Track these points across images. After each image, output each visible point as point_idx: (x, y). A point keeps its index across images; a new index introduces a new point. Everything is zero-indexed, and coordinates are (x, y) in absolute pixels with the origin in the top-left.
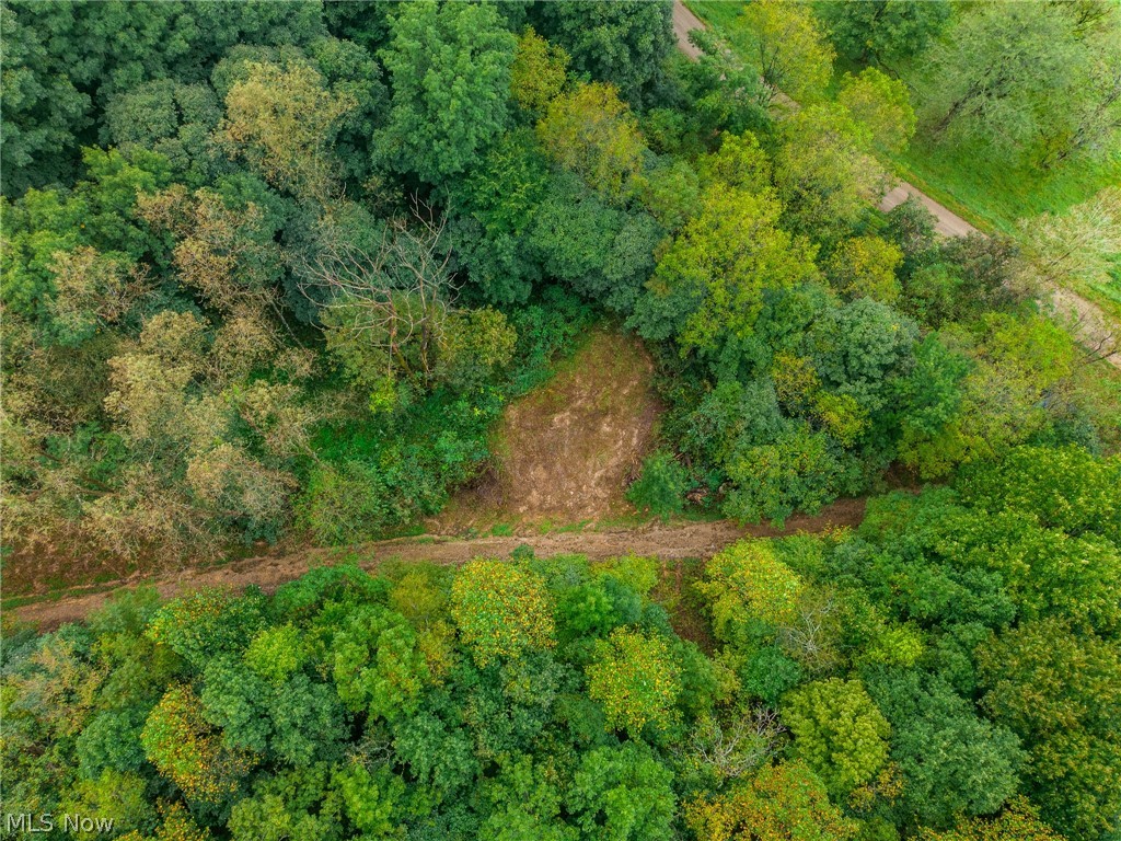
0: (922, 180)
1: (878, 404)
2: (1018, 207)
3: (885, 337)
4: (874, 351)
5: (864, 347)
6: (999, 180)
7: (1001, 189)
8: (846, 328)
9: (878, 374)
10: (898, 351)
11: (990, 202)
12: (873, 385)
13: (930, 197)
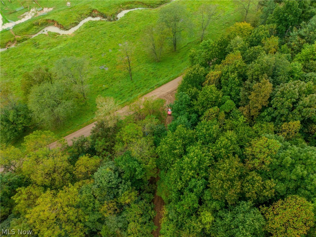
0: (70, 131)
1: (129, 183)
2: (92, 110)
3: (110, 175)
4: (112, 180)
5: (109, 182)
6: (82, 111)
7: (85, 112)
8: (101, 185)
9: (120, 180)
10: (115, 171)
11: (87, 116)
12: (123, 182)
13: (76, 131)
